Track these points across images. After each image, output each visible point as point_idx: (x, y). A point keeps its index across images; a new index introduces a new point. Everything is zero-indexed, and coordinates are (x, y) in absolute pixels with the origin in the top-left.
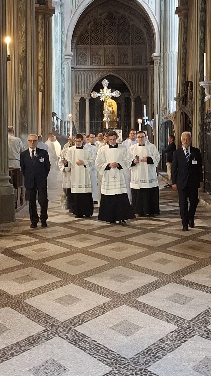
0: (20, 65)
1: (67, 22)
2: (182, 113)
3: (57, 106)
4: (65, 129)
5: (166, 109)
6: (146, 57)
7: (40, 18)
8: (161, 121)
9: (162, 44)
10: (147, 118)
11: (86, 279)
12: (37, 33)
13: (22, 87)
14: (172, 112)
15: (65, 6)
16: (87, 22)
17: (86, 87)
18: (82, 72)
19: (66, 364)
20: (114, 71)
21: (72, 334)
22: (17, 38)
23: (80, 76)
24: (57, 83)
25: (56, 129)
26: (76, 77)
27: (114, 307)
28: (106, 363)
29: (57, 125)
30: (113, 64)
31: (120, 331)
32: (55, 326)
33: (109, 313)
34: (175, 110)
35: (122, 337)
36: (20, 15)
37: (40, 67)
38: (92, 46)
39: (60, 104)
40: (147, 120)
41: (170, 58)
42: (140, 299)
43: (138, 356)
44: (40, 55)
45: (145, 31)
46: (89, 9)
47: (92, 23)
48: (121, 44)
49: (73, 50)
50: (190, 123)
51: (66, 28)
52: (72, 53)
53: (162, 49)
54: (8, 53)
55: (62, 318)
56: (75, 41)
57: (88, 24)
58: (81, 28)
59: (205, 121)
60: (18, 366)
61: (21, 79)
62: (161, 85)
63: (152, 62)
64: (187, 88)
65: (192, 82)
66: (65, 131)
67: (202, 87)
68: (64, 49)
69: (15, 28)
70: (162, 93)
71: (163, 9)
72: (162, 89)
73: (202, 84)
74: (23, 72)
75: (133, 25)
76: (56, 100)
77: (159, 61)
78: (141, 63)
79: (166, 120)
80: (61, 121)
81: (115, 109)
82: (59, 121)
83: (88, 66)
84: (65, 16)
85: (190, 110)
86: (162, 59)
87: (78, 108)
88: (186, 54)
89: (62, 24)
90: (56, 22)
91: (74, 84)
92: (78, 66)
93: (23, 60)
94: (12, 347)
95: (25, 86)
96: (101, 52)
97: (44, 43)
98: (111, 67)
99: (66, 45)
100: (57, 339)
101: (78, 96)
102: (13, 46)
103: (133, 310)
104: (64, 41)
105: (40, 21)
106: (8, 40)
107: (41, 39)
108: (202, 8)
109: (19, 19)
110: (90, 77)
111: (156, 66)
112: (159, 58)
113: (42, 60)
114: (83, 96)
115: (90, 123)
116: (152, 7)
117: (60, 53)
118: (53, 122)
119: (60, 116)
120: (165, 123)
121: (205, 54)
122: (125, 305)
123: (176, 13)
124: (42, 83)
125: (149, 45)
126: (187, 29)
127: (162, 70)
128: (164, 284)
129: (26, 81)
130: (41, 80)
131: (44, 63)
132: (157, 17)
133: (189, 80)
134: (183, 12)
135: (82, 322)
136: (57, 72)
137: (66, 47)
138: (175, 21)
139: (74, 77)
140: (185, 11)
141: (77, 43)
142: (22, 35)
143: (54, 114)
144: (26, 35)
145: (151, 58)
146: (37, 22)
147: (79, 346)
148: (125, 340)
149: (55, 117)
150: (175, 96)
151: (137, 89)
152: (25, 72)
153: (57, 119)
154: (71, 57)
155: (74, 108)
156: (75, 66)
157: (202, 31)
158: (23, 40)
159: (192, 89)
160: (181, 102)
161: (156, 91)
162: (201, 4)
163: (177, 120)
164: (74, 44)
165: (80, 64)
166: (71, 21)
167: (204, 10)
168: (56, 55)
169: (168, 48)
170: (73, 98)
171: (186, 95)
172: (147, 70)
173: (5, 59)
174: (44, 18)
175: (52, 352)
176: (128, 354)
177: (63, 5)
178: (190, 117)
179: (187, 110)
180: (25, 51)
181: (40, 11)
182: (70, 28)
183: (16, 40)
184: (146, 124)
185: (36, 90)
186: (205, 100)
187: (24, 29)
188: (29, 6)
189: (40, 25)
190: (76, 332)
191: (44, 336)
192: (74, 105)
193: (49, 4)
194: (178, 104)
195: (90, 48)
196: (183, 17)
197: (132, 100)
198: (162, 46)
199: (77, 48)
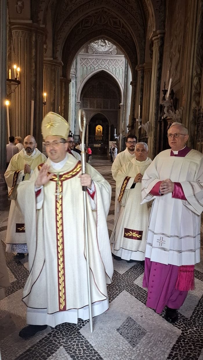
1: (78, 86)
6: (117, 105)
9: (125, 99)
10: (116, 135)
12: (62, 91)
20: (101, 111)
22: (50, 94)
24: (72, 116)
30: (101, 108)
36: (52, 83)
38: (91, 99)
39: (73, 127)
40: (116, 136)
41: (128, 106)
44: (63, 102)
45: (117, 92)
46: (89, 81)
48: (105, 98)
49: (81, 100)
51: (78, 89)
52: (80, 102)
53: (125, 102)
54: (45, 101)
56: (82, 96)
57: (89, 88)
58: (86, 90)
59: (141, 138)
62: (124, 119)
63: (120, 108)
64: (134, 121)
71: (126, 82)
72: (124, 121)
75: (111, 89)
76: (72, 124)
77: (123, 107)
78: (114, 108)
80: (74, 135)
81: (101, 130)
83: (89, 108)
84: (77, 83)
86: (124, 107)
88: (134, 104)
89: (76, 87)
90: (73, 86)
93: (53, 104)
96: (95, 102)
98: (99, 109)
99: (78, 97)
102: (48, 97)
104: (77, 95)
105: (63, 86)
106: (45, 94)
107: (63, 95)
111: (121, 110)
112: (123, 106)
113: (64, 104)
115: (89, 137)
116: (121, 80)
117: (74, 101)
123: (130, 85)
125: (119, 99)
126: (135, 92)
127: (124, 112)
131: (65, 106)
132: (123, 86)
133: (135, 118)
134: (134, 84)
136: (72, 110)
137: (77, 99)
138: (130, 87)
141: (84, 97)
142: (53, 93)
144: (55, 92)
151: (112, 121)
154: (80, 104)
156: (82, 108)
157: (141, 94)
159: (136, 122)
161: (121, 122)
162: (141, 81)
164: (82, 98)
165: (85, 107)
166: (80, 86)
167: (142, 84)
168: (72, 102)
169: (128, 101)
172: (117, 111)
174: (65, 84)
177: (77, 77)
180: (54, 100)
181: (63, 81)
182: (80, 89)
184: (115, 138)
186: (139, 128)
187: (54, 89)
188: (56, 79)
193: (68, 77)
195: (90, 100)
196: (134, 86)
197: (110, 126)
199: (83, 100)
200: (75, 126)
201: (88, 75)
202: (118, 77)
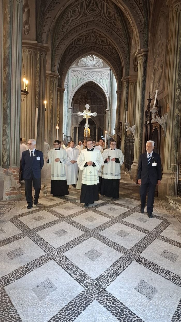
0: (50, 113)
1: (70, 95)
2: (117, 135)
3: (64, 130)
4: (67, 140)
5: (111, 133)
6: (103, 110)
7: (59, 93)
8: (109, 138)
9: (110, 105)
10: (103, 136)
11: (76, 201)
12: (57, 99)
13: (50, 122)
14: (113, 134)
15: (69, 88)
16: (78, 95)
17: (77, 122)
18: (76, 116)
19: (67, 231)
21: (70, 221)
22: (49, 101)
23: (75, 118)
24: (65, 120)
25: (64, 140)
26: (73, 118)
27: (86, 212)
28: (83, 231)
29: (64, 138)
31: (88, 220)
32: (63, 218)
33: (84, 213)
34: (115, 134)
35: (89, 222)
36: (51, 92)
37: (58, 113)
38: (80, 105)
39: (66, 129)
40: (103, 137)
41: (113, 111)
42: (97, 209)
43: (95, 229)
44: (58, 108)
45: (103, 99)
46: (79, 90)
47: (81, 95)
48: (93, 105)
49: (72, 106)
50: (121, 139)
51: (70, 97)
52: (72, 108)
54: (45, 108)
55: (66, 215)
57: (79, 96)
58: (76, 97)
59: (127, 139)
60: (49, 231)
61: (50, 119)
62: (109, 123)
63: (106, 113)
64: (120, 125)
65: (122, 122)
66: (67, 141)
67: (125, 125)
68: (68, 106)
69: (48, 97)
70: (109, 126)
71: (111, 90)
72: (109, 125)
73: (125, 124)
74: (51, 115)
75: (98, 97)
76: (64, 127)
77: (108, 112)
78: (101, 113)
79: (111, 138)
80: (66, 136)
81: (89, 132)
82: (65, 136)
84: (69, 92)
85: (121, 134)
86: (110, 112)
87: (74, 131)
88: (120, 110)
89: (68, 96)
90: (65, 95)
91: (72, 121)
92: (74, 113)
93: (51, 111)
94: (46, 225)
95: (52, 121)
96: (84, 108)
97: (60, 103)
100: (64, 222)
101: (74, 126)
102: (47, 104)
103: (94, 213)
104: (69, 102)
106: (45, 102)
107: (59, 102)
108: (127, 92)
109: (50, 93)
110: (79, 118)
111: (107, 114)
112: (109, 111)
113: (59, 110)
114: (76, 126)
115: (78, 138)
116: (106, 90)
117: (66, 107)
118: (63, 137)
119: (66, 135)
120: (110, 139)
121: (127, 111)
122: (91, 211)
123: (116, 93)
124: (59, 120)
125: (105, 106)
126: (121, 100)
127: (110, 116)
128: (107, 203)
129: (52, 120)
130: (58, 119)
131: (60, 112)
132: (109, 94)
133: (121, 121)
134: (119, 93)
135: (74, 217)
136: (65, 115)
137: (69, 105)
138: (116, 96)
139: (72, 118)
140: (120, 93)
141: (74, 104)
142: (51, 100)
143: (63, 133)
144: (53, 100)
145: (106, 111)
146: (58, 95)
147: (72, 225)
148: (91, 223)
149: (63, 135)
150: (115, 128)
151: (99, 124)
152: (52, 116)
153: (64, 135)
154: (71, 110)
155: (72, 131)
156: (73, 113)
157: (126, 101)
158: (52, 102)
159: (122, 126)
160: (117, 131)
161: (107, 125)
162: (127, 90)
163: (115, 137)
164: (73, 104)
165: (75, 112)
166: (72, 94)
167: (128, 93)
168: (65, 108)
169: (113, 108)
170: (71, 127)
171: (120, 128)
172: (103, 116)
173: (44, 110)
174: (60, 93)
175: (62, 226)
176: (91, 228)
177: (69, 87)
178: (121, 137)
179: (120, 134)
180: (52, 107)
181: (59, 90)
182: (71, 97)
183: (48, 102)
185: (56, 124)
186: (127, 130)
187: (52, 98)
188: (54, 88)
189: (59, 96)
190: (71, 220)
191: (59, 221)
192: (72, 130)
193: (63, 87)
194: (116, 131)
195: (80, 106)
196: (119, 95)
197: (97, 128)
198: (110, 106)
199: (74, 106)
200: (67, 129)
201: (78, 85)
202: (104, 86)
